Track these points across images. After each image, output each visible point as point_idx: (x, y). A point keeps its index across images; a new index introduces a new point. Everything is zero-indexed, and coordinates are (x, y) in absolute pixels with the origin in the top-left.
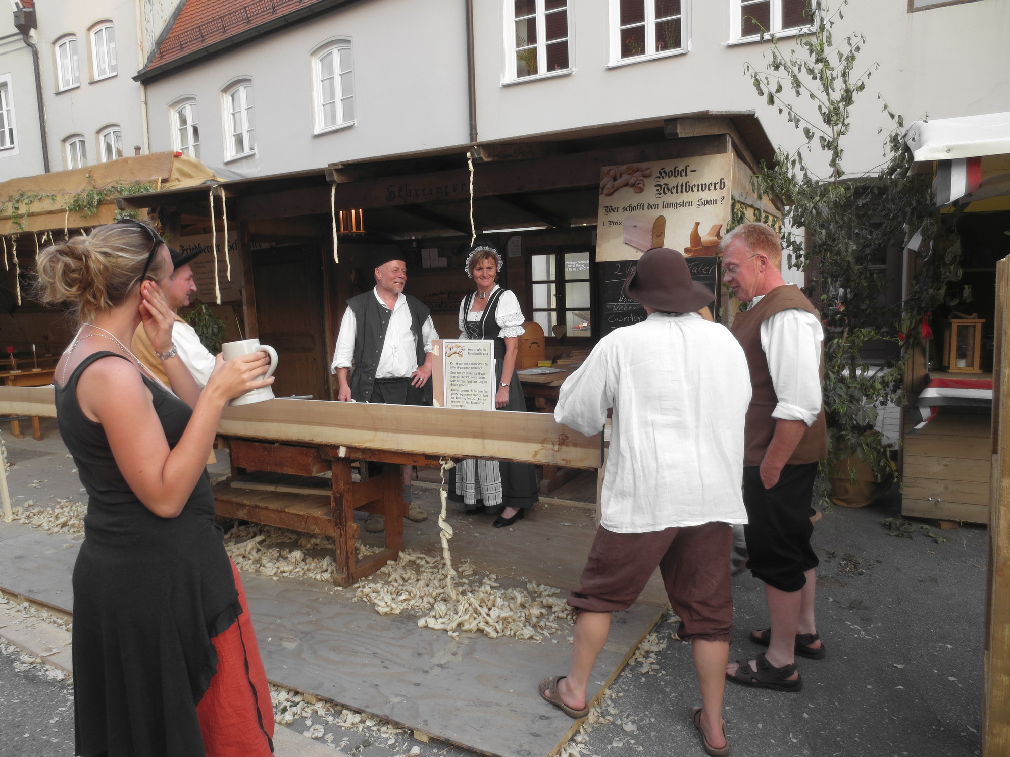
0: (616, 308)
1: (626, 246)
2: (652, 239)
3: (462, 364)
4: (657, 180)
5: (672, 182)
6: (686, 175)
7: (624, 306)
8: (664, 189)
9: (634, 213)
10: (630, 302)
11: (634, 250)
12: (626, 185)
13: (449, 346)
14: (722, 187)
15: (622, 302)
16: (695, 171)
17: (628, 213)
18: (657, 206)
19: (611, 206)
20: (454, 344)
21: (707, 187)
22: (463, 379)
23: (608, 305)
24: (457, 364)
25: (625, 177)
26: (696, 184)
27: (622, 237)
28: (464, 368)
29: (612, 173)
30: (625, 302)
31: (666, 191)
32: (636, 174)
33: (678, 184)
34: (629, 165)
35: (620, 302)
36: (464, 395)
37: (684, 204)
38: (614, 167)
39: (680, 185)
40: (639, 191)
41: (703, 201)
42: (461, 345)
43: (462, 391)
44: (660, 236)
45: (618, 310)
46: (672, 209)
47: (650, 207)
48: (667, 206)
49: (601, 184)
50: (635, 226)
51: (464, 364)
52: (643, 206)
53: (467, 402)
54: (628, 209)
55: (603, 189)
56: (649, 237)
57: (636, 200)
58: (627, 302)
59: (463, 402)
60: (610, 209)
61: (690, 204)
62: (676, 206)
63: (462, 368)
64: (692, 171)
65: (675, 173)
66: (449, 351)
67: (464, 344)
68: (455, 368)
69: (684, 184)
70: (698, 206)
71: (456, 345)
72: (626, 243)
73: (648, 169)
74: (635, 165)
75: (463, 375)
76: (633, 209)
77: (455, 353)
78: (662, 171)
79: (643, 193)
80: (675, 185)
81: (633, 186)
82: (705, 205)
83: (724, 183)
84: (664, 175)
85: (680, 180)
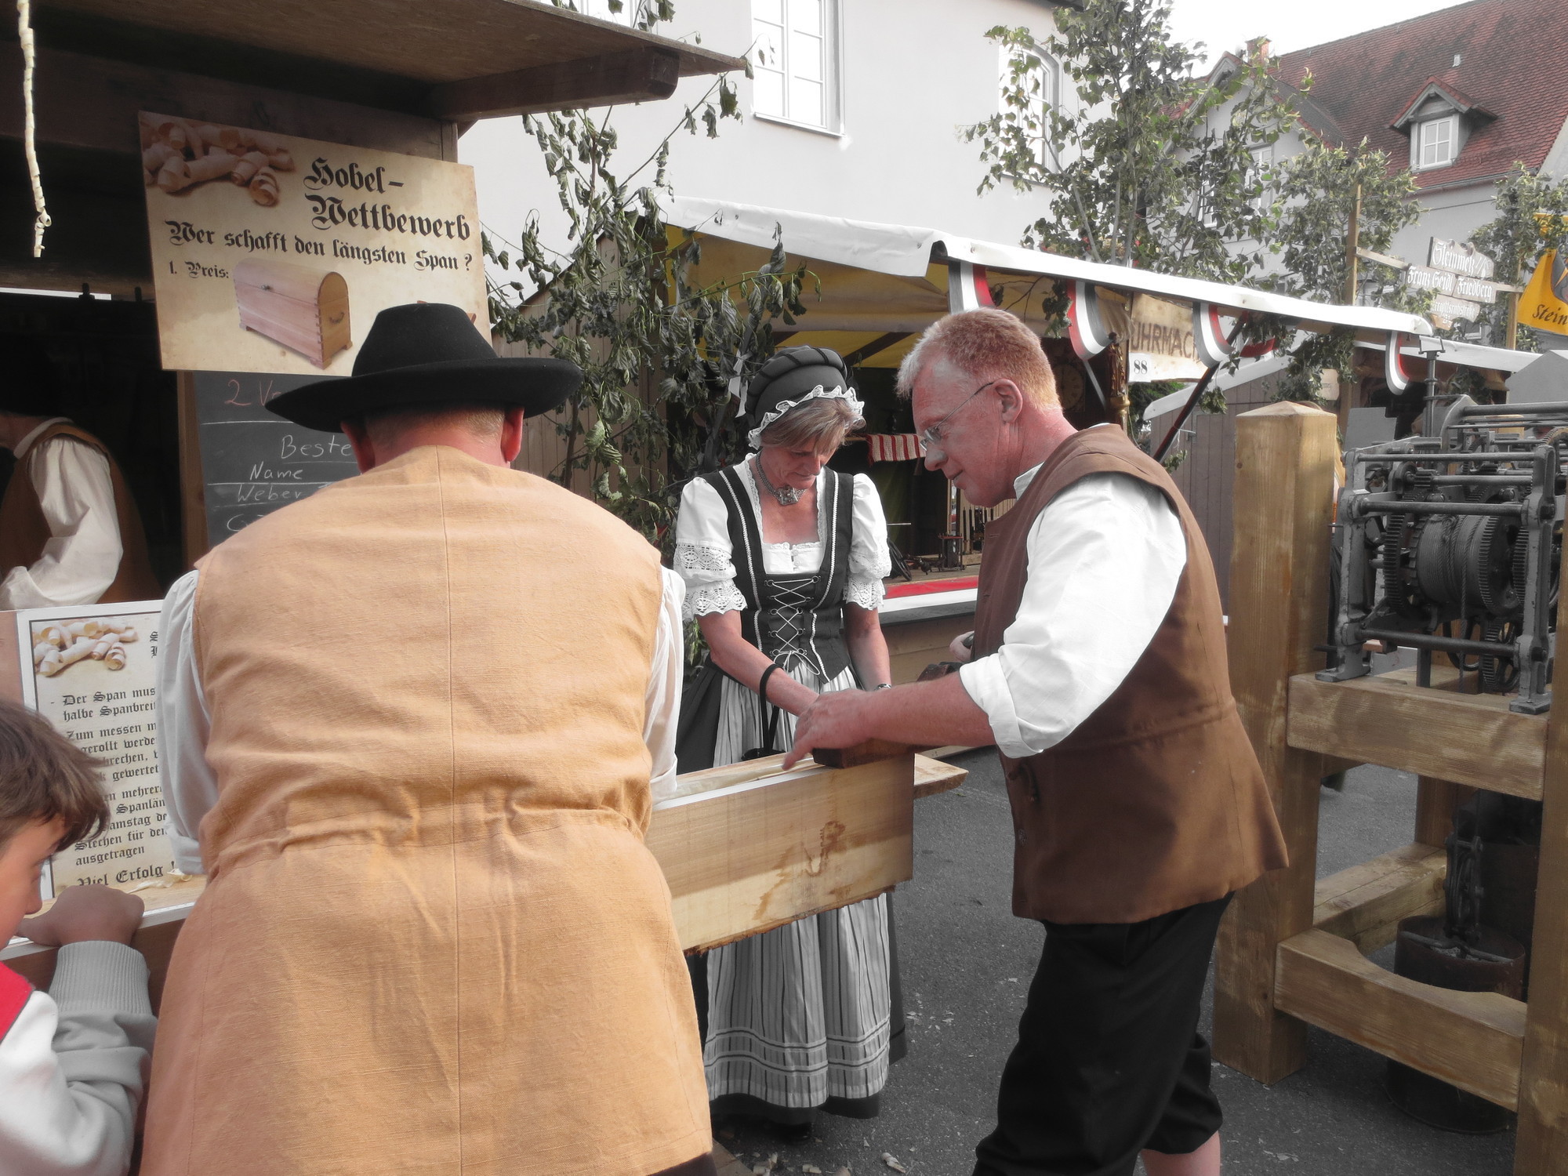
0: (244, 493)
1: (249, 335)
2: (320, 325)
3: (123, 695)
4: (310, 183)
5: (352, 198)
6: (381, 190)
7: (266, 488)
8: (332, 212)
9: (258, 253)
10: (281, 479)
11: (275, 350)
12: (227, 177)
13: (54, 635)
14: (464, 233)
15: (261, 478)
16: (400, 185)
17: (242, 252)
18: (319, 249)
19: (187, 224)
20: (78, 626)
21: (429, 227)
22: (132, 751)
23: (221, 487)
24: (98, 697)
25: (218, 158)
26: (407, 217)
27: (236, 311)
28: (136, 708)
29: (175, 134)
30: (270, 480)
31: (338, 217)
32: (250, 156)
33: (363, 206)
34: (228, 128)
35: (254, 480)
36: (140, 807)
37: (385, 256)
38: (179, 120)
39: (369, 208)
40: (264, 201)
41: (427, 255)
42: (116, 623)
43: (125, 795)
44: (338, 321)
45: (251, 500)
46: (358, 263)
47: (302, 246)
48: (345, 252)
49: (147, 157)
50: (268, 288)
51: (136, 693)
52: (283, 240)
53: (153, 833)
54: (242, 240)
55: (155, 172)
56: (311, 321)
57: (261, 221)
58: (275, 479)
59: (138, 836)
60: (184, 232)
61: (401, 258)
62: (367, 255)
63: (124, 710)
64: (392, 184)
65: (351, 177)
66: (52, 656)
67: (131, 621)
68: (90, 714)
69: (379, 209)
70: (417, 265)
71: (88, 628)
72: (249, 329)
73: (280, 150)
74: (244, 133)
75: (131, 737)
76: (255, 243)
77: (89, 657)
78: (319, 165)
79: (278, 208)
80: (359, 208)
81: (246, 183)
82: (433, 266)
83: (465, 225)
84: (325, 175)
85: (370, 199)
